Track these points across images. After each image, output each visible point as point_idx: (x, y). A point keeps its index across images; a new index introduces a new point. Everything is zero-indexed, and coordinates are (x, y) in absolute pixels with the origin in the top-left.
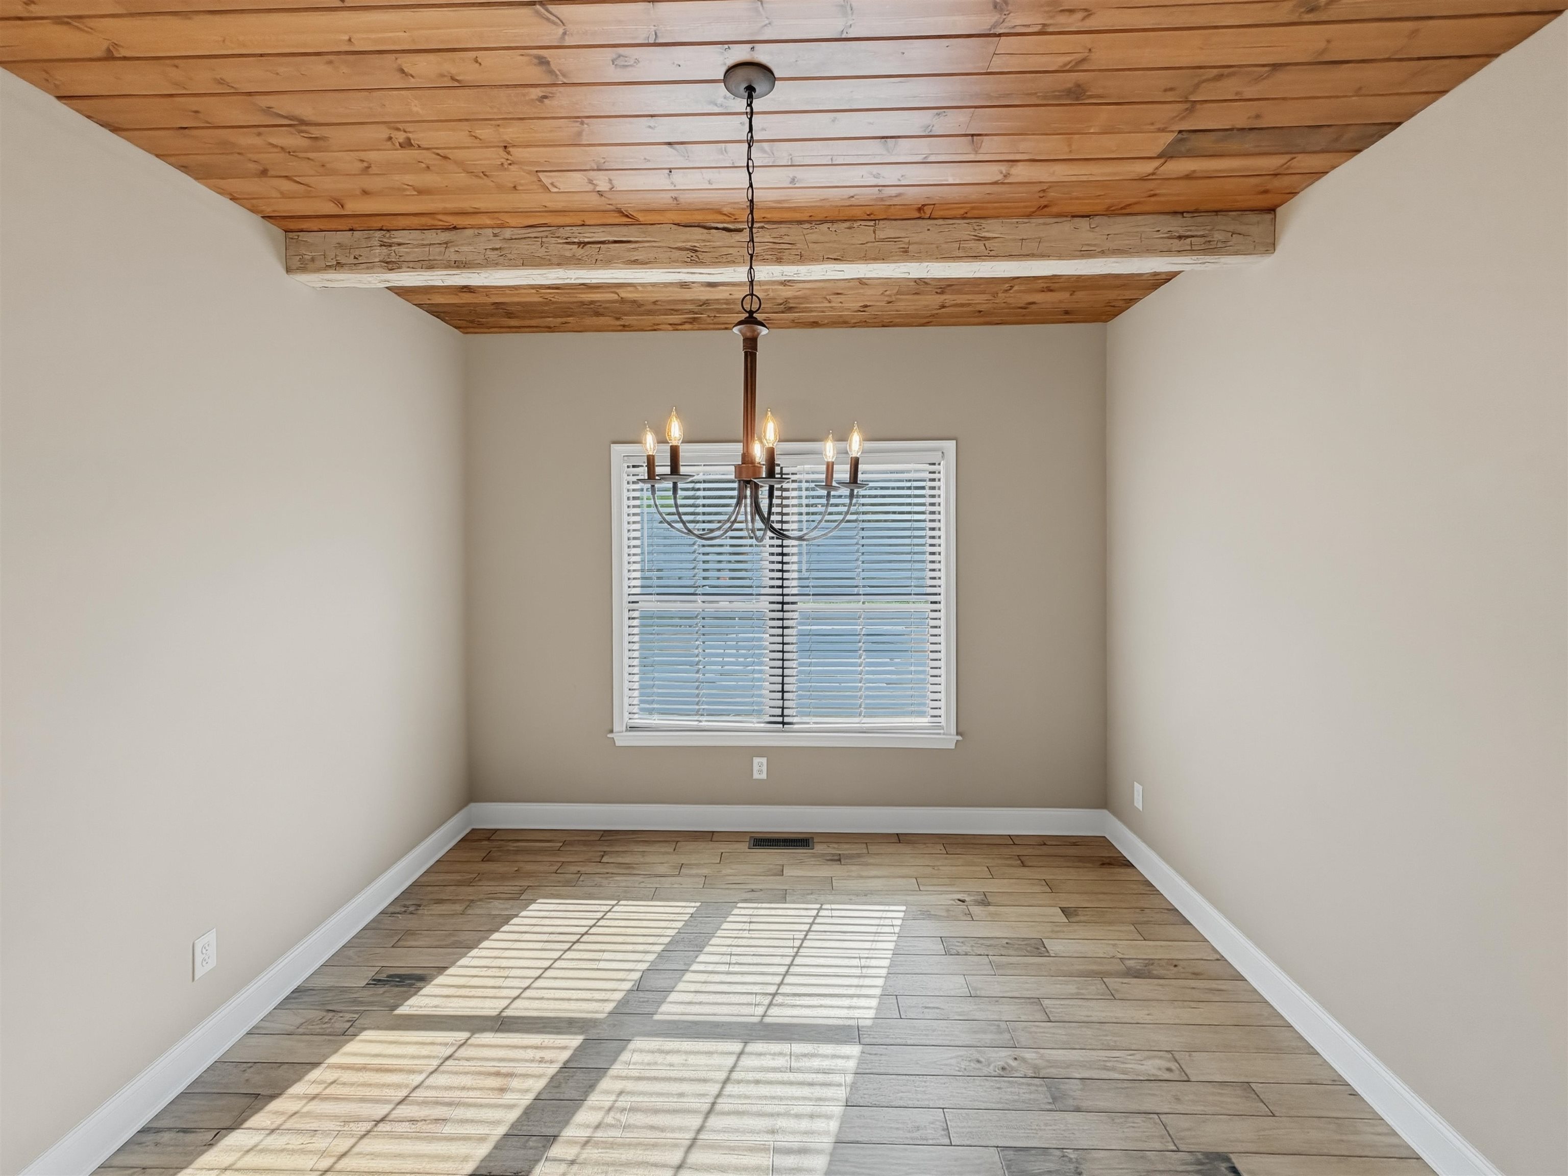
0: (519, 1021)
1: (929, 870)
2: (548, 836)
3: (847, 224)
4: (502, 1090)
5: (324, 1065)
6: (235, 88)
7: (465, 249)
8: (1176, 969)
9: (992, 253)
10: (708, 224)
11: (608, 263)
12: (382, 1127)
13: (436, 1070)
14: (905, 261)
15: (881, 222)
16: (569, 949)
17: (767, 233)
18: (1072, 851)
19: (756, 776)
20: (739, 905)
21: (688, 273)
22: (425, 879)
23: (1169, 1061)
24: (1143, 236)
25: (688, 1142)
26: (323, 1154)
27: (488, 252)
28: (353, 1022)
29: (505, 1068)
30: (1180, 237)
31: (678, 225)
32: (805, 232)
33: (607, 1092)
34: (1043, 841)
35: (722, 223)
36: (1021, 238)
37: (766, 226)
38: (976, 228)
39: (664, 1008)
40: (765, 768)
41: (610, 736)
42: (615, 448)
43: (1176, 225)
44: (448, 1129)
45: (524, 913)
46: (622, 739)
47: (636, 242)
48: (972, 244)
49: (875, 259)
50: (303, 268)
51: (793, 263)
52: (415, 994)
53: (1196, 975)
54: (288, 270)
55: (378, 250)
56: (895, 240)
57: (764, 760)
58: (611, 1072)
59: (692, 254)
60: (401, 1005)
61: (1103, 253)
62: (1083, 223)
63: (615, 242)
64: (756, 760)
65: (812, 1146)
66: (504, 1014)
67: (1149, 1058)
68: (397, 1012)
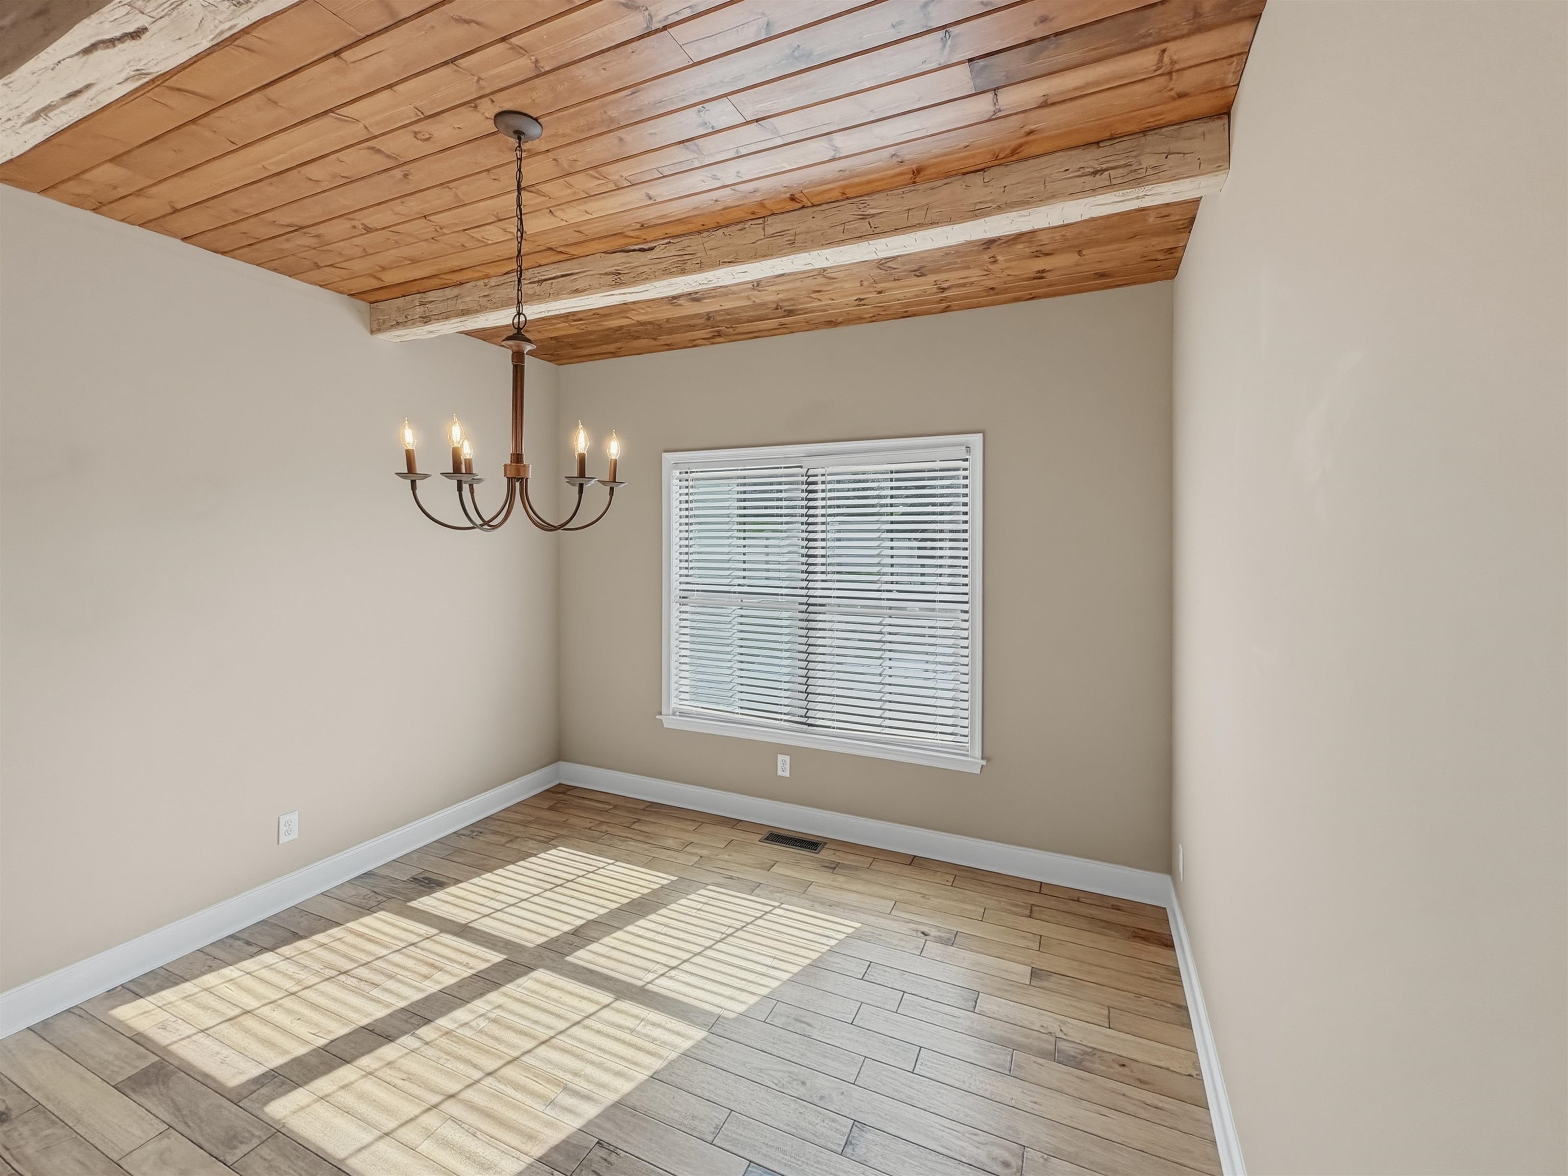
0: (476, 932)
1: (919, 898)
2: (602, 798)
3: (739, 227)
4: (426, 977)
5: (343, 927)
6: (247, 214)
7: (468, 299)
8: (1121, 1069)
9: (877, 231)
10: (627, 248)
11: (557, 295)
12: (343, 978)
13: (399, 950)
14: (793, 253)
15: (770, 218)
16: (550, 890)
17: (672, 247)
18: (1113, 916)
19: (780, 773)
20: (709, 887)
21: (620, 294)
22: (502, 814)
23: (1014, 1154)
24: (1047, 179)
25: (510, 1059)
26: (298, 982)
27: (481, 299)
28: (380, 903)
29: (440, 962)
30: (1095, 173)
31: (606, 252)
32: (705, 240)
33: (489, 1002)
34: (1077, 897)
35: (637, 244)
36: (907, 208)
37: (672, 241)
38: (861, 206)
39: (580, 953)
40: (788, 766)
41: (658, 717)
42: (666, 456)
43: (1090, 159)
44: (375, 993)
45: (542, 855)
46: (670, 722)
47: (577, 273)
48: (857, 224)
49: (766, 256)
50: (379, 330)
51: (694, 272)
52: (428, 895)
53: (1142, 1083)
54: (372, 332)
55: (418, 309)
56: (781, 233)
57: (787, 758)
58: (503, 989)
59: (616, 277)
60: (415, 900)
61: (1000, 209)
62: (977, 178)
63: (563, 276)
64: (780, 758)
65: (596, 1097)
66: (470, 925)
67: (993, 1144)
68: (409, 904)
